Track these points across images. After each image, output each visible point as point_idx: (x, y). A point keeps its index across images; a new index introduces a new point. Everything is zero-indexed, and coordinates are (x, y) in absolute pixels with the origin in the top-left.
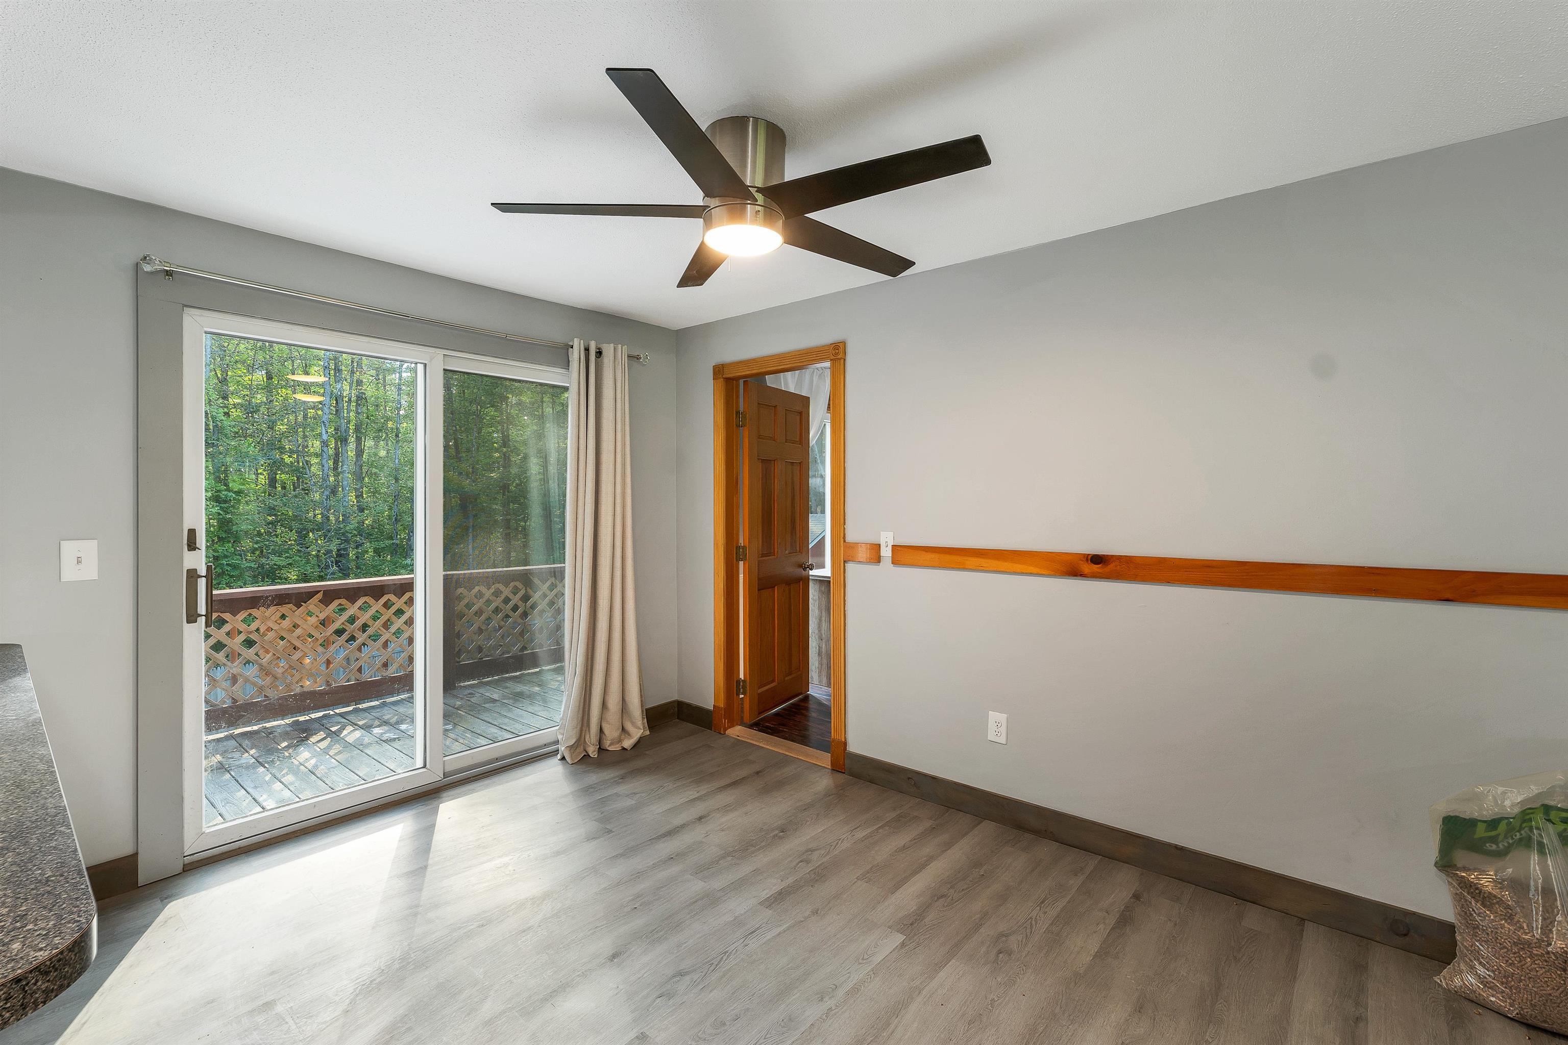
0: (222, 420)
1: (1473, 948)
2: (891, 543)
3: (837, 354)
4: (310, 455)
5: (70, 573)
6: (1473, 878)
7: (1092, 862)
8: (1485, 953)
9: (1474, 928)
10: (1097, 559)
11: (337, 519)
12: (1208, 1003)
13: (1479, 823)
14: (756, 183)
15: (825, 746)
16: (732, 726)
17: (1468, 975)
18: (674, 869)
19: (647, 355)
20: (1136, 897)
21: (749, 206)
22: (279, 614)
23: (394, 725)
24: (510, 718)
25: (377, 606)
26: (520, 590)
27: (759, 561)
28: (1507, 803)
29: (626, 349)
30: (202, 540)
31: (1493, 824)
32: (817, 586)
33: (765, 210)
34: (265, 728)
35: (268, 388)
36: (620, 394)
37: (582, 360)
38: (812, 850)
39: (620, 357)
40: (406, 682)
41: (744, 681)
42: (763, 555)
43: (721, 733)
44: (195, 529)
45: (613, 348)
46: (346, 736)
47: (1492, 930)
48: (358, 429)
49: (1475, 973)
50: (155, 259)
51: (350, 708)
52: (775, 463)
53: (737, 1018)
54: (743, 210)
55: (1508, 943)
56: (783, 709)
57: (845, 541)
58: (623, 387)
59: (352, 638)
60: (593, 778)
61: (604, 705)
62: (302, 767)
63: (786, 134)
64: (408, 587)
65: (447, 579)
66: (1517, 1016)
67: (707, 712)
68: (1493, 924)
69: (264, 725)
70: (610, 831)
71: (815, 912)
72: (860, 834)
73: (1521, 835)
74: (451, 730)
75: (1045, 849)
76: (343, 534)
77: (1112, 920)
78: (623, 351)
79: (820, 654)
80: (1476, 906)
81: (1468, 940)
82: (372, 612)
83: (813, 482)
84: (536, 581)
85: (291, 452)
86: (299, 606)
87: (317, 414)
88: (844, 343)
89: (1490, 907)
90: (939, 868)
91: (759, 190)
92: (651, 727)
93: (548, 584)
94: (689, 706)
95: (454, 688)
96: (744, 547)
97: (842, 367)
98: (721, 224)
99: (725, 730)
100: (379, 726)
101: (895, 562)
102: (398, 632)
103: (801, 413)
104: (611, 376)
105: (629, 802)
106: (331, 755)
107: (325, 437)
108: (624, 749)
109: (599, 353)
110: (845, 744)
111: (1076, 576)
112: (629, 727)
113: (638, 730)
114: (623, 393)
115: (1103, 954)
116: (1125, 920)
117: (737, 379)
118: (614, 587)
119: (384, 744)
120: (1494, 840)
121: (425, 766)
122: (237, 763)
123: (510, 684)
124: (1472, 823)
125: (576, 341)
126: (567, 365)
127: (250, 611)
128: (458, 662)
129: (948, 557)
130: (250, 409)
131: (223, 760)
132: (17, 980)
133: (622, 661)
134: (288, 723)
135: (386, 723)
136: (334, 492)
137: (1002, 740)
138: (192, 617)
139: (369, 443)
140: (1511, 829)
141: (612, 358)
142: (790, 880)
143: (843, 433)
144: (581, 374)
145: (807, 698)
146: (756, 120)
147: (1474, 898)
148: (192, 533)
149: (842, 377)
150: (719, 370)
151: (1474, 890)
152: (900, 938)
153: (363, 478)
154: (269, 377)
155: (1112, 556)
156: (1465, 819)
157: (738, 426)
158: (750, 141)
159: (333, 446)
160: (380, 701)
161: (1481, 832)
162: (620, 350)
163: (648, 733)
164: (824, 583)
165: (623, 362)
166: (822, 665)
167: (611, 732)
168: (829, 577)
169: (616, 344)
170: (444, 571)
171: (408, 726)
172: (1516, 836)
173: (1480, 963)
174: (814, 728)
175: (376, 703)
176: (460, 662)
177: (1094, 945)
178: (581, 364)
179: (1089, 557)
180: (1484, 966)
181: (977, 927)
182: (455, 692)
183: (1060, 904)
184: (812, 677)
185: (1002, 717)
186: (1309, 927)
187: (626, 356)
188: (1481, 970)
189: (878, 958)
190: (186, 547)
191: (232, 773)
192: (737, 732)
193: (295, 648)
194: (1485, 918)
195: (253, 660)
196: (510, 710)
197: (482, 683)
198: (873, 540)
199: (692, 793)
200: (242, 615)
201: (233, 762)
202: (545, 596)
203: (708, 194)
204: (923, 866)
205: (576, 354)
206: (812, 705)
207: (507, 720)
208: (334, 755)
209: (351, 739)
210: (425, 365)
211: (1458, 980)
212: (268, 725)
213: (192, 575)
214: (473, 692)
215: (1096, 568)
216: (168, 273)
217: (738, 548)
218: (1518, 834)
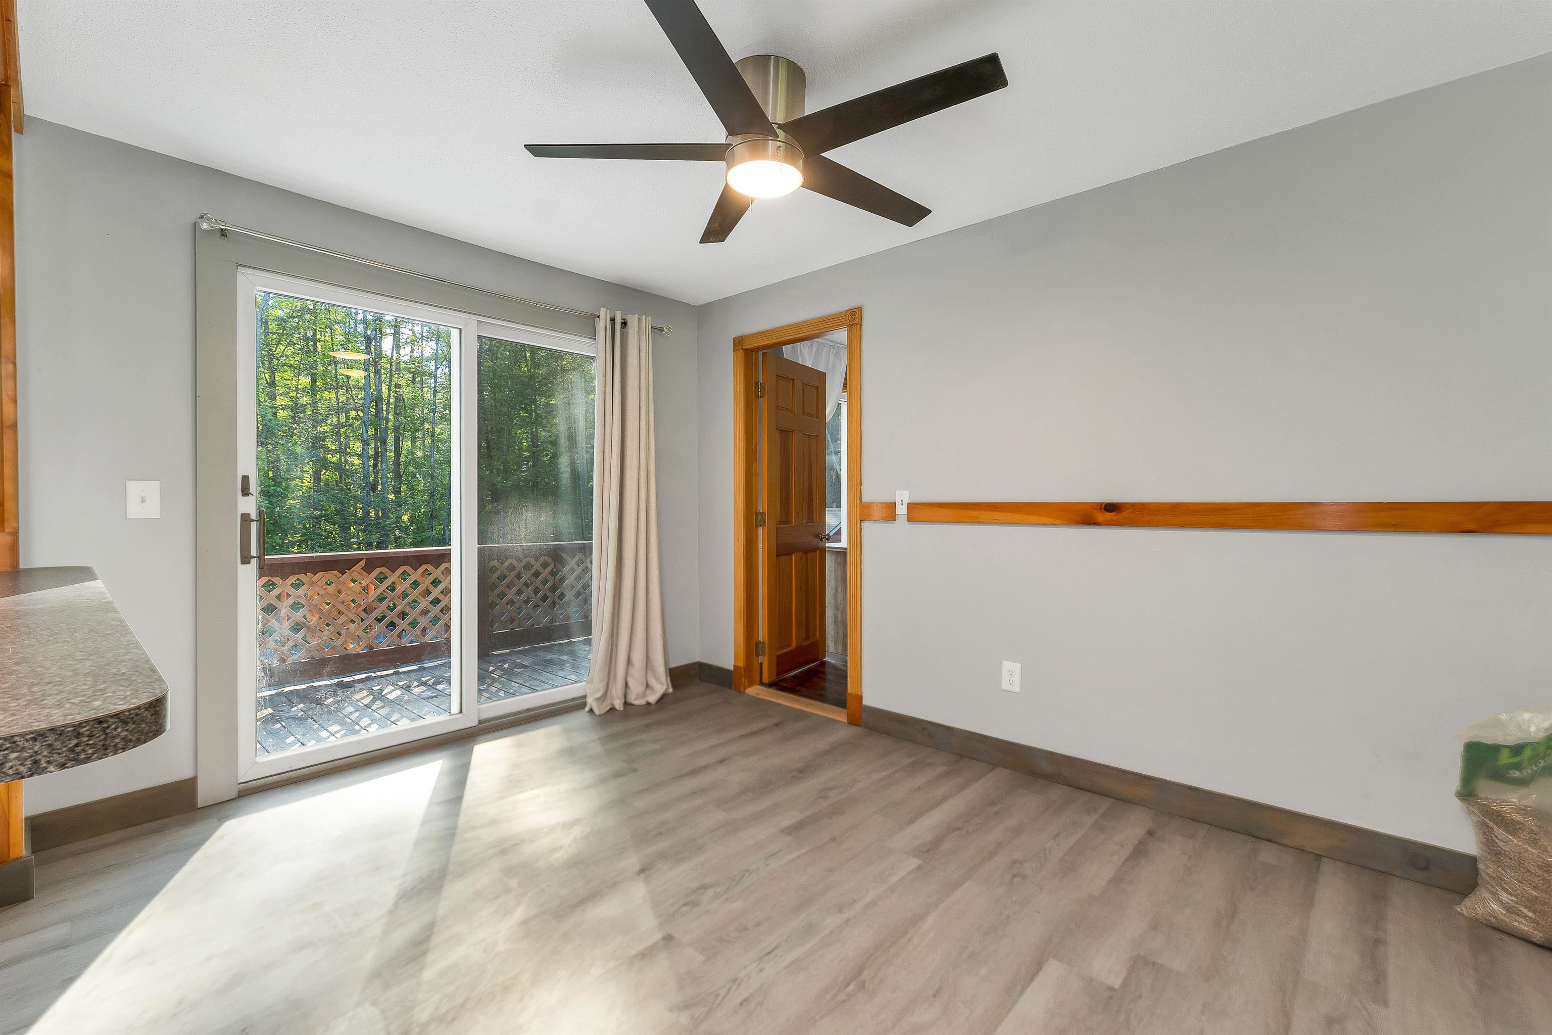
0: (271, 420)
1: (1495, 874)
2: (906, 501)
3: (853, 320)
4: (351, 455)
5: (135, 511)
6: (1495, 806)
7: (1105, 804)
8: (1507, 878)
9: (1497, 854)
10: (1111, 508)
11: (377, 514)
12: (1224, 923)
13: (1502, 749)
14: (777, 119)
15: (840, 701)
16: (751, 684)
17: (1490, 902)
18: (698, 802)
19: (669, 328)
20: (1150, 833)
21: (770, 141)
22: (324, 580)
23: (433, 686)
24: (540, 681)
25: (415, 575)
26: (550, 565)
27: (777, 529)
28: (1533, 729)
29: (650, 320)
30: (254, 487)
31: (1517, 750)
32: (833, 557)
33: (786, 146)
34: (312, 687)
35: (313, 390)
36: (645, 363)
37: (608, 330)
38: (830, 789)
39: (645, 328)
40: (442, 649)
41: (764, 643)
42: (781, 522)
43: (740, 691)
44: (248, 476)
45: (637, 319)
46: (387, 694)
47: (1515, 854)
48: (396, 429)
49: (1497, 899)
50: (212, 218)
51: (391, 672)
52: (792, 435)
53: (758, 924)
54: (765, 147)
55: (1532, 867)
56: (800, 673)
57: (861, 501)
58: (647, 357)
59: (392, 625)
60: (619, 727)
61: (629, 661)
62: (347, 719)
63: (806, 75)
64: (445, 557)
65: (480, 551)
66: (1541, 939)
67: (727, 672)
68: (1517, 848)
69: (312, 684)
70: (635, 770)
71: (834, 839)
72: (876, 777)
73: (1545, 761)
74: (484, 690)
75: (1058, 793)
76: (383, 528)
77: (1126, 852)
78: (647, 322)
79: (836, 623)
80: (1500, 832)
81: (1490, 867)
82: (411, 580)
83: (831, 459)
84: (565, 556)
85: (335, 451)
86: (343, 573)
87: (358, 415)
88: (860, 309)
89: (1514, 833)
90: (955, 806)
91: (780, 126)
92: (674, 687)
93: (575, 560)
94: (710, 666)
95: (488, 655)
96: (763, 514)
97: (858, 332)
98: (742, 161)
99: (745, 688)
100: (417, 686)
101: (910, 519)
102: (436, 601)
103: (817, 388)
104: (636, 345)
105: (656, 746)
106: (374, 709)
107: (365, 437)
108: (649, 704)
109: (624, 324)
110: (861, 698)
111: (1090, 524)
112: (653, 682)
113: (661, 686)
114: (647, 363)
115: (1117, 880)
116: (1139, 852)
117: (755, 350)
118: (639, 548)
119: (423, 701)
120: (1518, 766)
121: (461, 712)
122: (287, 715)
123: (541, 654)
124: (1495, 749)
125: (603, 311)
126: (593, 335)
127: (297, 576)
128: (491, 631)
129: (962, 512)
130: (296, 409)
131: (275, 712)
132: (99, 721)
133: (647, 619)
134: (333, 683)
135: (425, 684)
136: (374, 488)
137: (1016, 688)
138: (245, 560)
139: (406, 444)
140: (1535, 758)
141: (636, 329)
142: (809, 813)
143: (859, 397)
144: (607, 343)
145: (823, 664)
146: (777, 58)
147: (1496, 824)
148: (245, 479)
149: (858, 342)
150: (738, 342)
151: (1498, 818)
152: (915, 862)
153: (401, 476)
154: (314, 381)
155: (1126, 504)
156: (1487, 745)
157: (757, 396)
158: (771, 79)
159: (373, 446)
160: (419, 666)
161: (1505, 758)
162: (644, 321)
163: (671, 690)
164: (842, 554)
165: (647, 332)
166: (838, 634)
167: (636, 688)
168: (846, 549)
169: (640, 315)
170: (478, 544)
171: (445, 686)
172: (1540, 763)
173: (1503, 889)
174: (830, 686)
175: (416, 667)
176: (493, 631)
177: (1108, 873)
178: (608, 333)
179: (1103, 506)
180: (1507, 891)
181: (992, 855)
182: (488, 659)
183: (1074, 838)
184: (828, 646)
185: (1016, 667)
186: (1326, 864)
187: (650, 327)
188: (1505, 897)
189: (895, 879)
190: (240, 493)
191: (283, 723)
192: (755, 691)
193: (339, 613)
194: (1508, 843)
195: (302, 623)
196: (540, 674)
197: (515, 652)
198: (889, 500)
199: (714, 741)
200: (292, 579)
201: (283, 714)
202: (573, 571)
203: (731, 132)
204: (938, 804)
205: (602, 324)
206: (828, 669)
207: (538, 682)
208: (376, 709)
209: (391, 697)
210: (460, 330)
211: (1479, 907)
212: (314, 684)
213: (246, 518)
214: (506, 659)
215: (1109, 516)
216: (223, 233)
217: (757, 514)
218: (1542, 761)
